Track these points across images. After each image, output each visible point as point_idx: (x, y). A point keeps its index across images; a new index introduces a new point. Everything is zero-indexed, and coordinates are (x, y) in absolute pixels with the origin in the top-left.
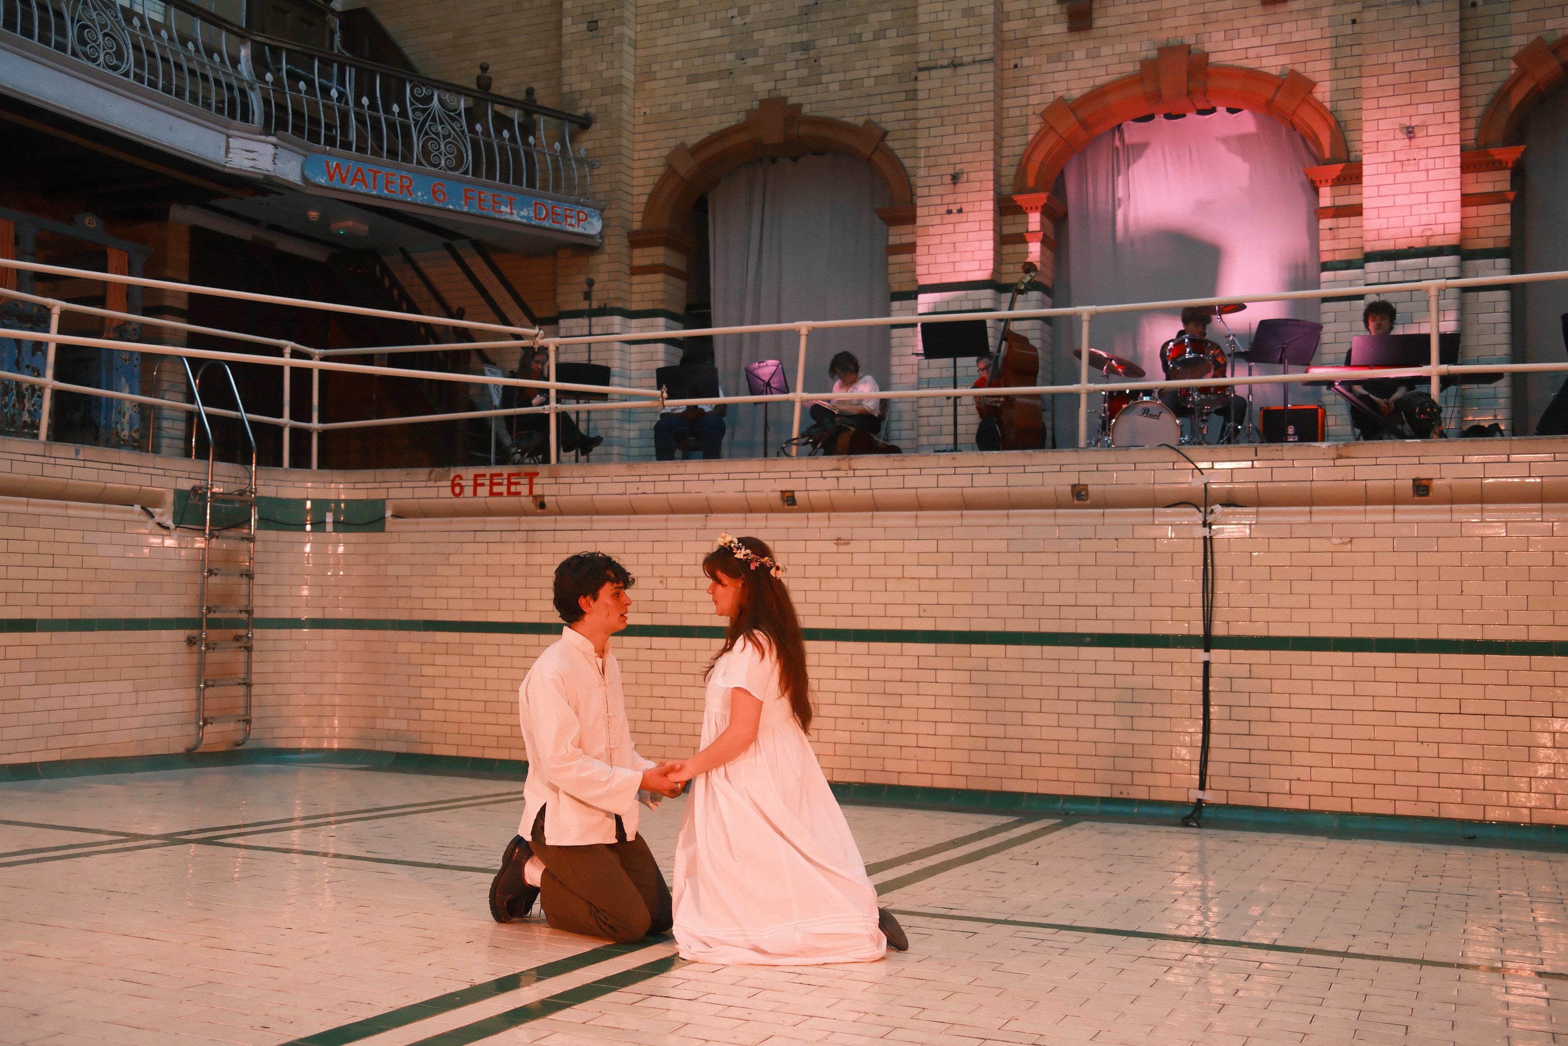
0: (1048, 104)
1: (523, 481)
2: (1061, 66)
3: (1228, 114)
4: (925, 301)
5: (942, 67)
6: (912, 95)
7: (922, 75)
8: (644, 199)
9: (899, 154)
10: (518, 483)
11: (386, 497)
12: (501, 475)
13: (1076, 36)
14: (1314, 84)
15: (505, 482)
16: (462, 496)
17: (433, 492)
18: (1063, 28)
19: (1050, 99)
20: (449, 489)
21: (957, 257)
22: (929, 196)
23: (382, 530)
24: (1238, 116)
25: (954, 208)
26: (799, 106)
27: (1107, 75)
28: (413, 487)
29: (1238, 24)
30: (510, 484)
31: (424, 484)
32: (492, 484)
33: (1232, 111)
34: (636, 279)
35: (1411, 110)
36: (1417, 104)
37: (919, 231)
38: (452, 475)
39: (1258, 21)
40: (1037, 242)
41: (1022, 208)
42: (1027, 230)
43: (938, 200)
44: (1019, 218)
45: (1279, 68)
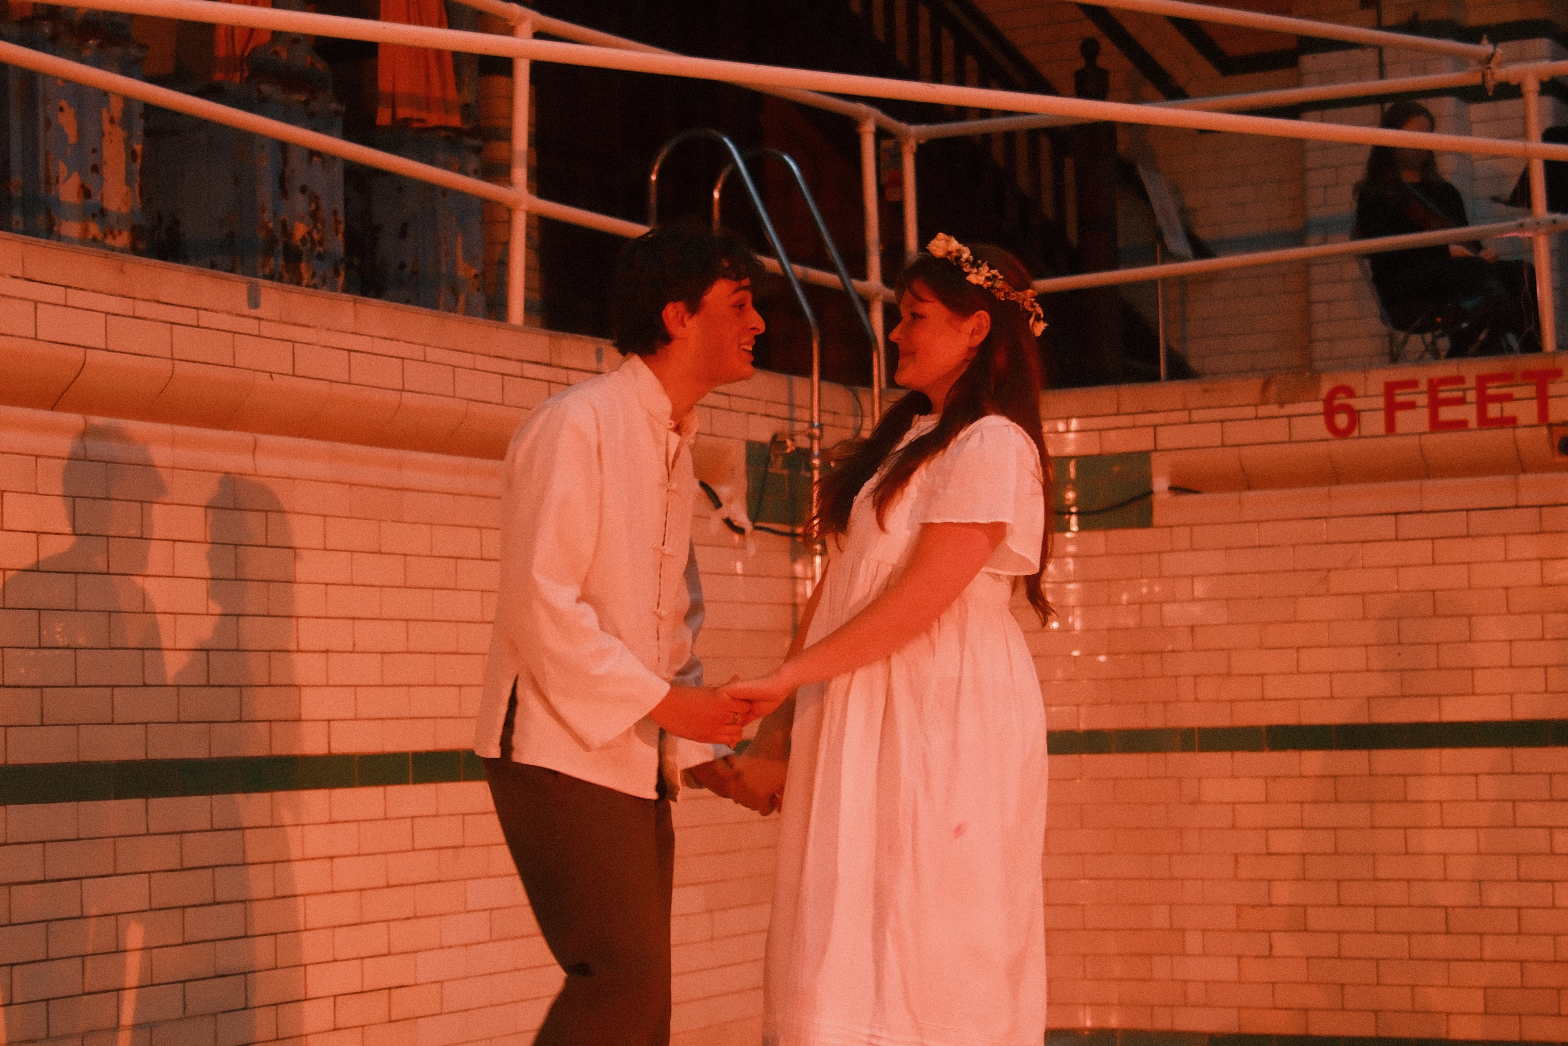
1: (1517, 392)
10: (1508, 398)
11: (1150, 446)
12: (1460, 380)
15: (1472, 396)
16: (1356, 433)
17: (1277, 430)
20: (1321, 419)
23: (1145, 521)
28: (1222, 421)
30: (1483, 401)
31: (1250, 411)
32: (1435, 404)
38: (1326, 388)
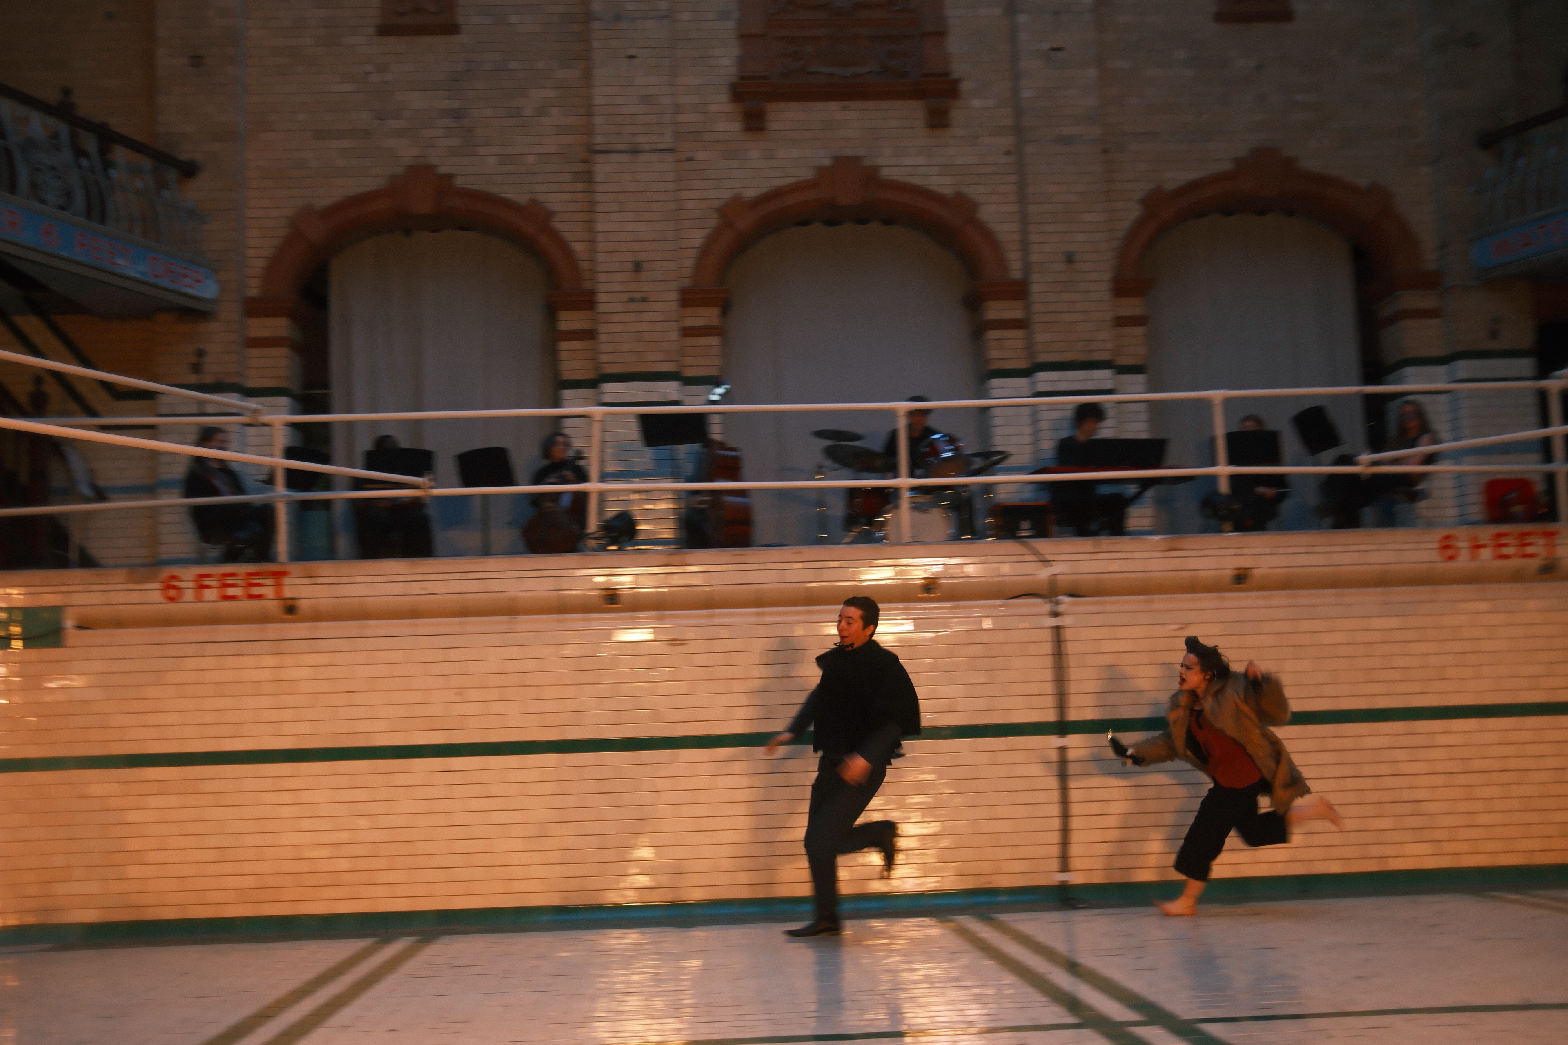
0: (725, 200)
1: (267, 581)
2: (736, 163)
4: (609, 391)
5: (621, 152)
6: (587, 178)
7: (599, 158)
8: (261, 263)
9: (568, 236)
10: (261, 585)
11: (64, 603)
12: (236, 573)
13: (751, 136)
14: (976, 205)
15: (242, 583)
16: (179, 600)
17: (136, 597)
18: (736, 126)
19: (726, 195)
20: (161, 593)
22: (610, 282)
23: (60, 644)
24: (891, 228)
25: (638, 297)
26: (450, 177)
27: (786, 177)
29: (906, 142)
30: (249, 586)
32: (223, 587)
33: (886, 222)
34: (254, 352)
35: (1068, 237)
36: (1074, 232)
37: (600, 318)
38: (164, 576)
39: (924, 142)
40: (718, 335)
42: (708, 324)
43: (618, 287)
44: (698, 311)
45: (945, 187)
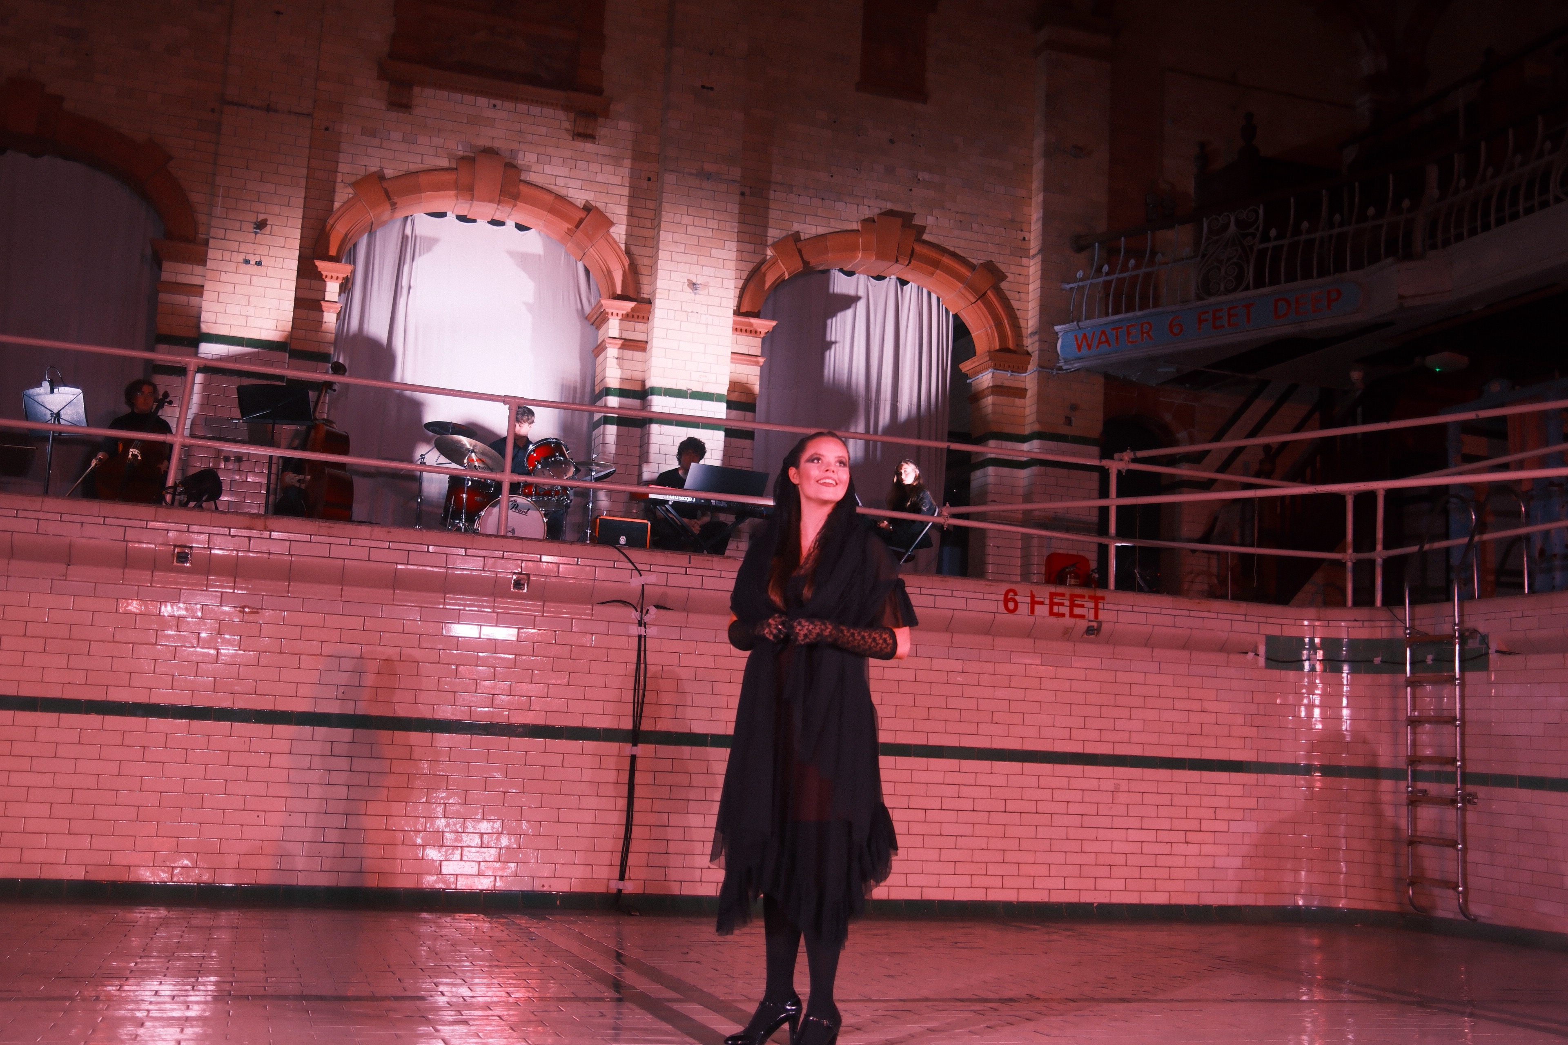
0: (359, 177)
2: (376, 141)
3: (516, 230)
4: (209, 350)
5: (253, 107)
6: (214, 128)
7: (230, 109)
13: (393, 115)
14: (612, 224)
18: (381, 103)
19: (361, 173)
21: (251, 311)
22: (225, 239)
24: (526, 234)
25: (253, 259)
26: (60, 99)
27: (422, 163)
29: (550, 151)
33: (521, 227)
35: (697, 269)
36: (703, 266)
37: (209, 275)
39: (569, 153)
40: (333, 312)
41: (322, 275)
42: (324, 298)
43: (235, 246)
44: (315, 283)
45: (584, 202)
